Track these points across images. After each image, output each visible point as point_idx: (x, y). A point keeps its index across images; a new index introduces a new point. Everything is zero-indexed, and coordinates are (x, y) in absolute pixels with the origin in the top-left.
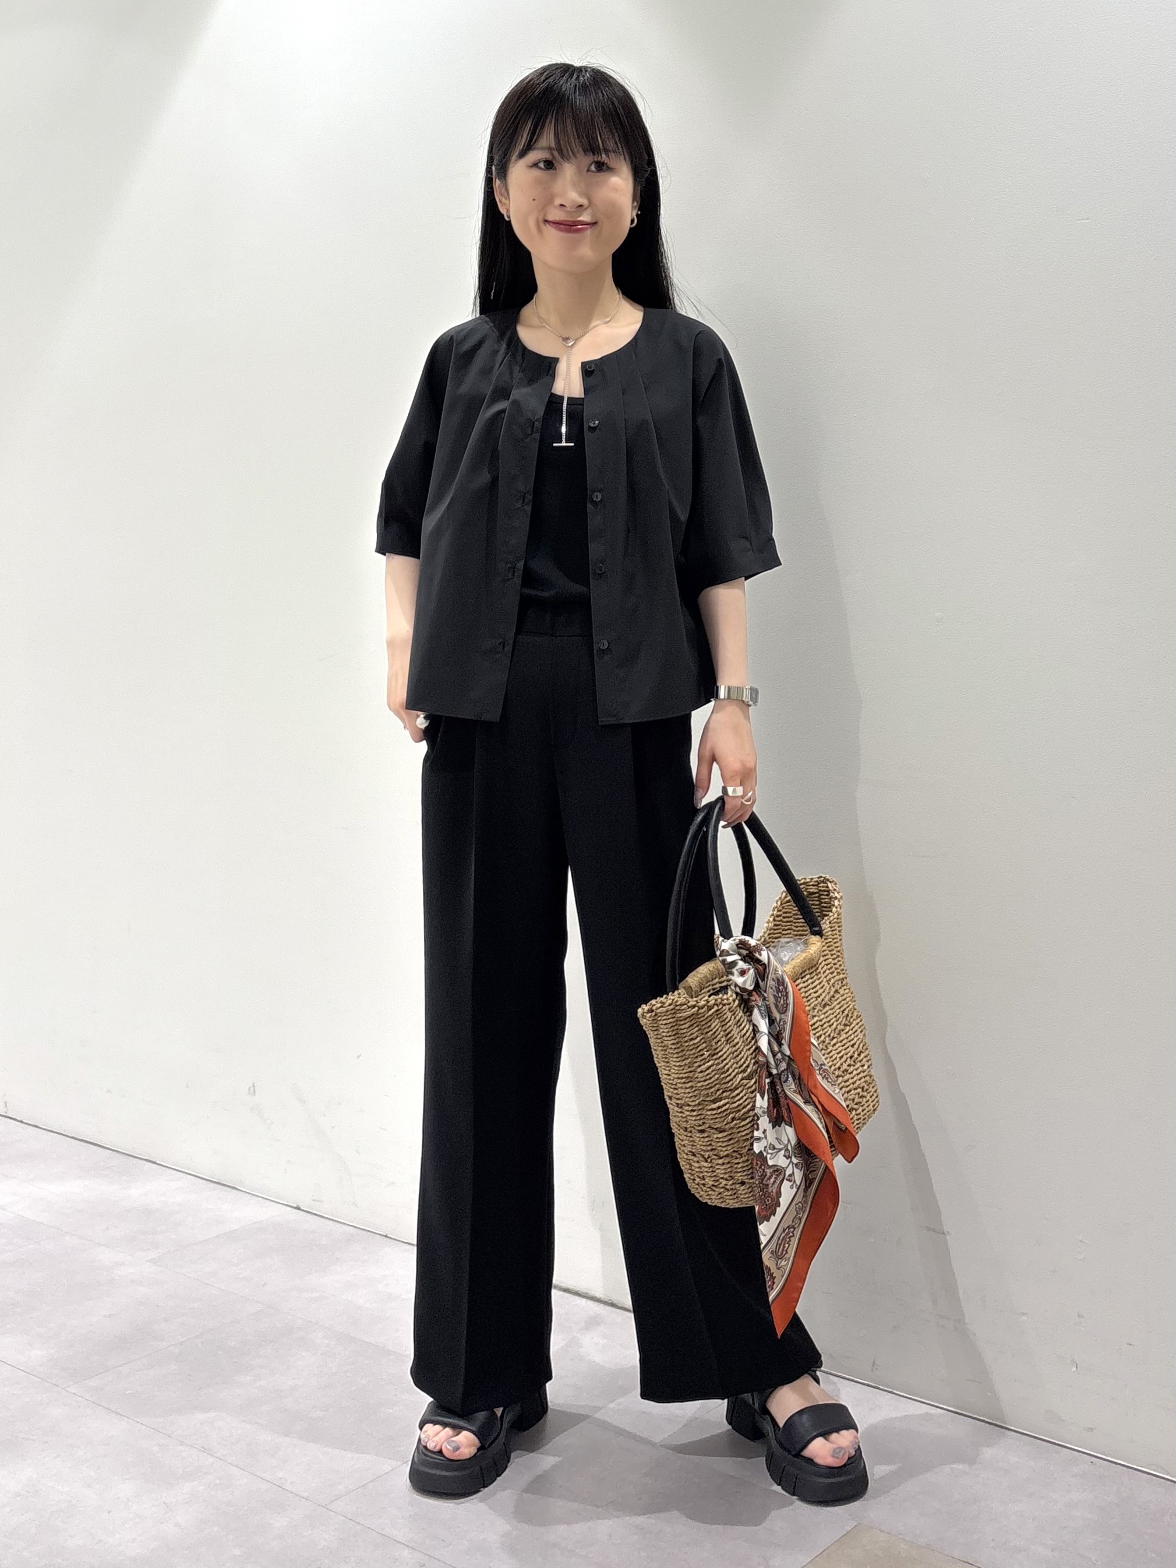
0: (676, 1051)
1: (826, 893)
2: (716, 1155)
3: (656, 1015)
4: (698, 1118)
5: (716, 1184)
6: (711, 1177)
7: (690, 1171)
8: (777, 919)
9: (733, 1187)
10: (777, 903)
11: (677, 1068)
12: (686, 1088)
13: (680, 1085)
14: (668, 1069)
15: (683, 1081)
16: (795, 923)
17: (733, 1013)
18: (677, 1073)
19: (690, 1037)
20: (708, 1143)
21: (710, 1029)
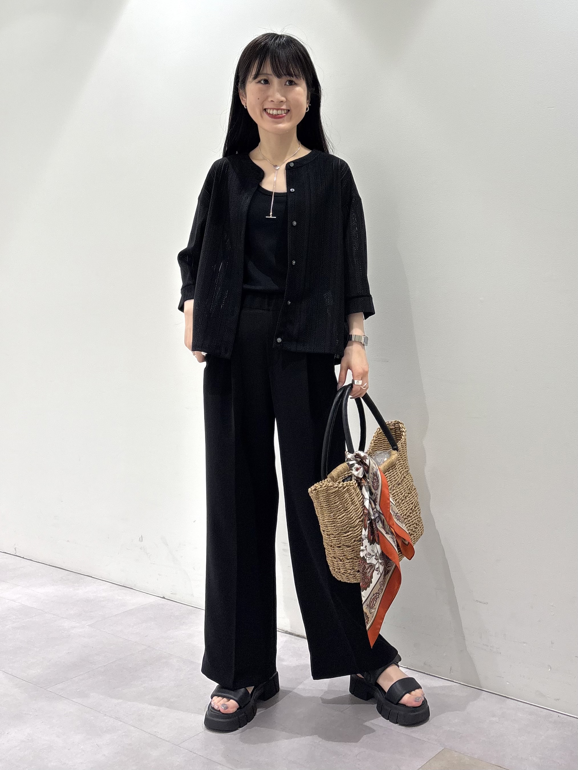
0: (327, 508)
1: (398, 429)
2: (346, 558)
3: (318, 492)
4: (337, 541)
5: (346, 572)
6: (343, 568)
7: (333, 566)
8: (375, 442)
9: (354, 573)
10: (375, 434)
11: (327, 517)
12: (332, 527)
13: (329, 525)
14: (323, 517)
15: (331, 523)
16: (384, 443)
17: (355, 490)
18: (328, 519)
19: (334, 502)
20: (343, 552)
21: (344, 498)
